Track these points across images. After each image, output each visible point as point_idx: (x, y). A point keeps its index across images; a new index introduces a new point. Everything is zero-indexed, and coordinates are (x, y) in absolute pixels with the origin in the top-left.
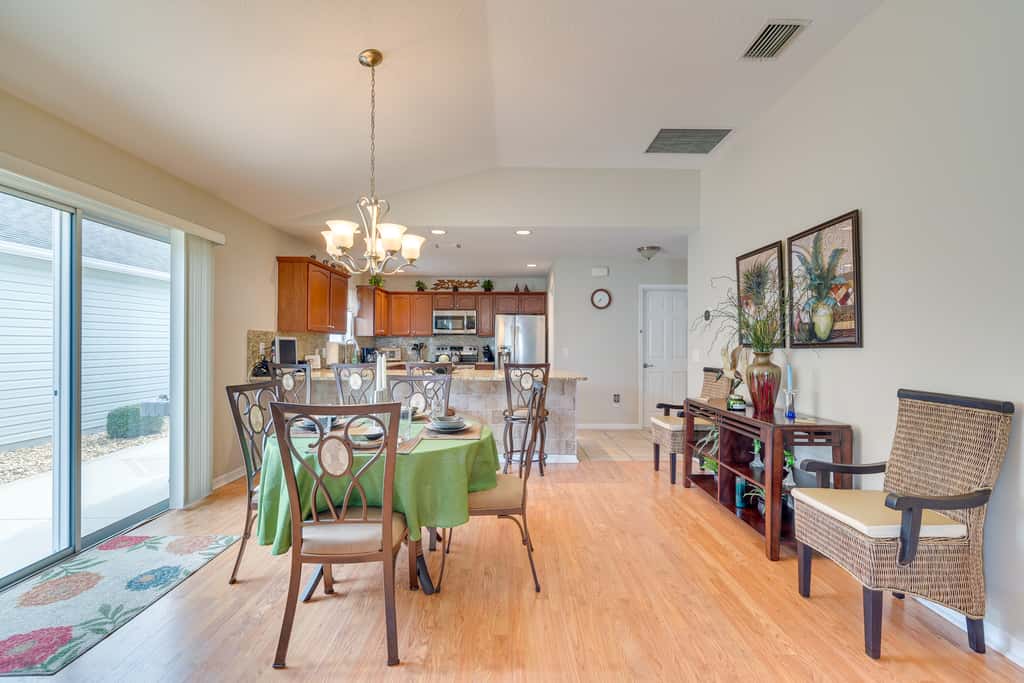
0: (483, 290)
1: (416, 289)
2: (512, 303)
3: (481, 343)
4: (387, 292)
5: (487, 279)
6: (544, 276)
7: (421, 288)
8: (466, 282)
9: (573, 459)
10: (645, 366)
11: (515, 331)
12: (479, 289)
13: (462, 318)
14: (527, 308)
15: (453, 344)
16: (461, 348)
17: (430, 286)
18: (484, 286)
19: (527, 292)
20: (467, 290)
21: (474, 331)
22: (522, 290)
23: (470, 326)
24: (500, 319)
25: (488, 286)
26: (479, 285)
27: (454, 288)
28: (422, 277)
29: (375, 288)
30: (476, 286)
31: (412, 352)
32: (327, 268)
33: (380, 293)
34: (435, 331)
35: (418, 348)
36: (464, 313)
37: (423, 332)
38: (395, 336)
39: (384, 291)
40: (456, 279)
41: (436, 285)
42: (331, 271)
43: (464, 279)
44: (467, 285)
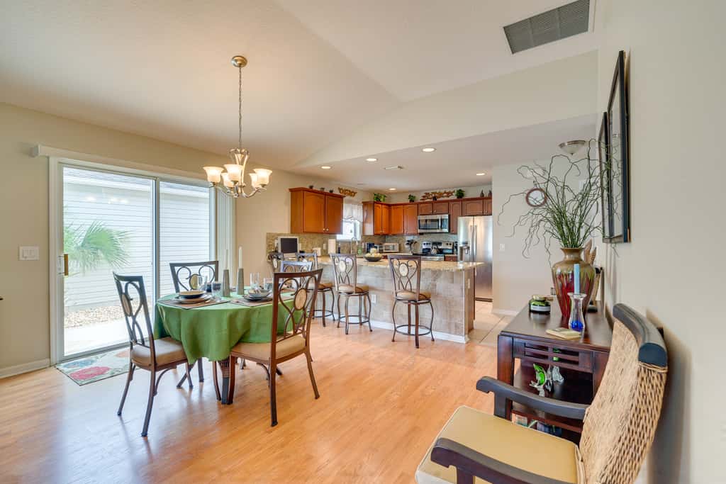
0: (456, 198)
1: (408, 201)
2: (478, 206)
4: (389, 206)
5: (459, 189)
7: (412, 199)
8: (445, 193)
11: (474, 228)
12: (454, 197)
13: (438, 220)
14: (490, 209)
15: (434, 241)
16: (440, 244)
17: (419, 198)
18: (457, 195)
19: (490, 196)
20: (446, 199)
22: (486, 195)
23: (444, 224)
24: (462, 219)
25: (460, 194)
26: (454, 194)
27: (435, 198)
28: (413, 192)
29: (374, 202)
30: (452, 195)
31: (407, 246)
32: (321, 193)
33: (380, 205)
34: (419, 231)
35: (410, 243)
36: (439, 217)
37: (412, 232)
38: (394, 235)
39: (385, 204)
40: (438, 191)
41: (424, 197)
42: (326, 194)
43: (442, 191)
44: (445, 195)
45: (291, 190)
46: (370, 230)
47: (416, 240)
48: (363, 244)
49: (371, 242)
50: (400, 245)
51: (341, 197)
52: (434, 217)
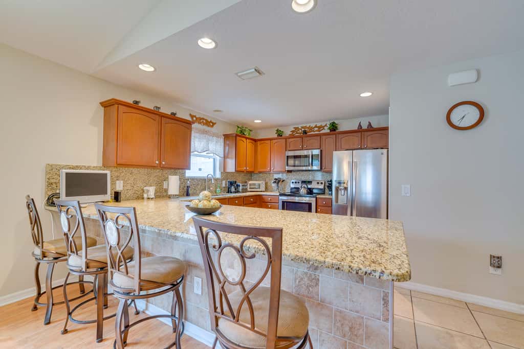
0: (329, 131)
1: (276, 136)
2: (356, 139)
4: (255, 141)
5: (332, 121)
6: (384, 111)
7: (280, 134)
8: (316, 127)
11: (352, 165)
12: (326, 130)
15: (303, 179)
16: (310, 182)
17: (287, 132)
18: (329, 128)
19: (370, 129)
20: (317, 133)
22: (365, 127)
25: (334, 127)
26: (326, 128)
27: (305, 132)
28: (281, 126)
29: (237, 135)
30: (324, 129)
31: (274, 185)
32: (155, 113)
33: (244, 140)
34: (287, 168)
35: (277, 181)
36: (309, 153)
37: (279, 169)
38: (260, 172)
39: (249, 139)
40: (308, 126)
41: (293, 131)
42: (163, 116)
43: (313, 125)
44: (316, 129)
45: (103, 104)
46: (231, 167)
47: (284, 179)
48: (224, 182)
49: (233, 180)
50: (266, 184)
51: (189, 123)
52: (305, 153)
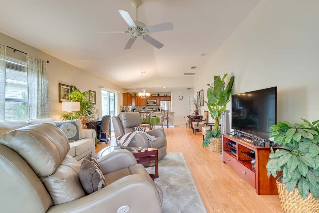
0: (157, 96)
2: (163, 98)
3: (157, 107)
5: (158, 93)
6: (170, 92)
9: (173, 126)
10: (190, 111)
11: (164, 104)
12: (156, 95)
13: (153, 102)
14: (167, 99)
16: (153, 108)
19: (167, 96)
20: (154, 96)
21: (155, 105)
22: (166, 96)
23: (155, 103)
24: (161, 102)
25: (158, 95)
31: (142, 109)
34: (147, 105)
35: (144, 108)
43: (153, 93)
45: (123, 93)
